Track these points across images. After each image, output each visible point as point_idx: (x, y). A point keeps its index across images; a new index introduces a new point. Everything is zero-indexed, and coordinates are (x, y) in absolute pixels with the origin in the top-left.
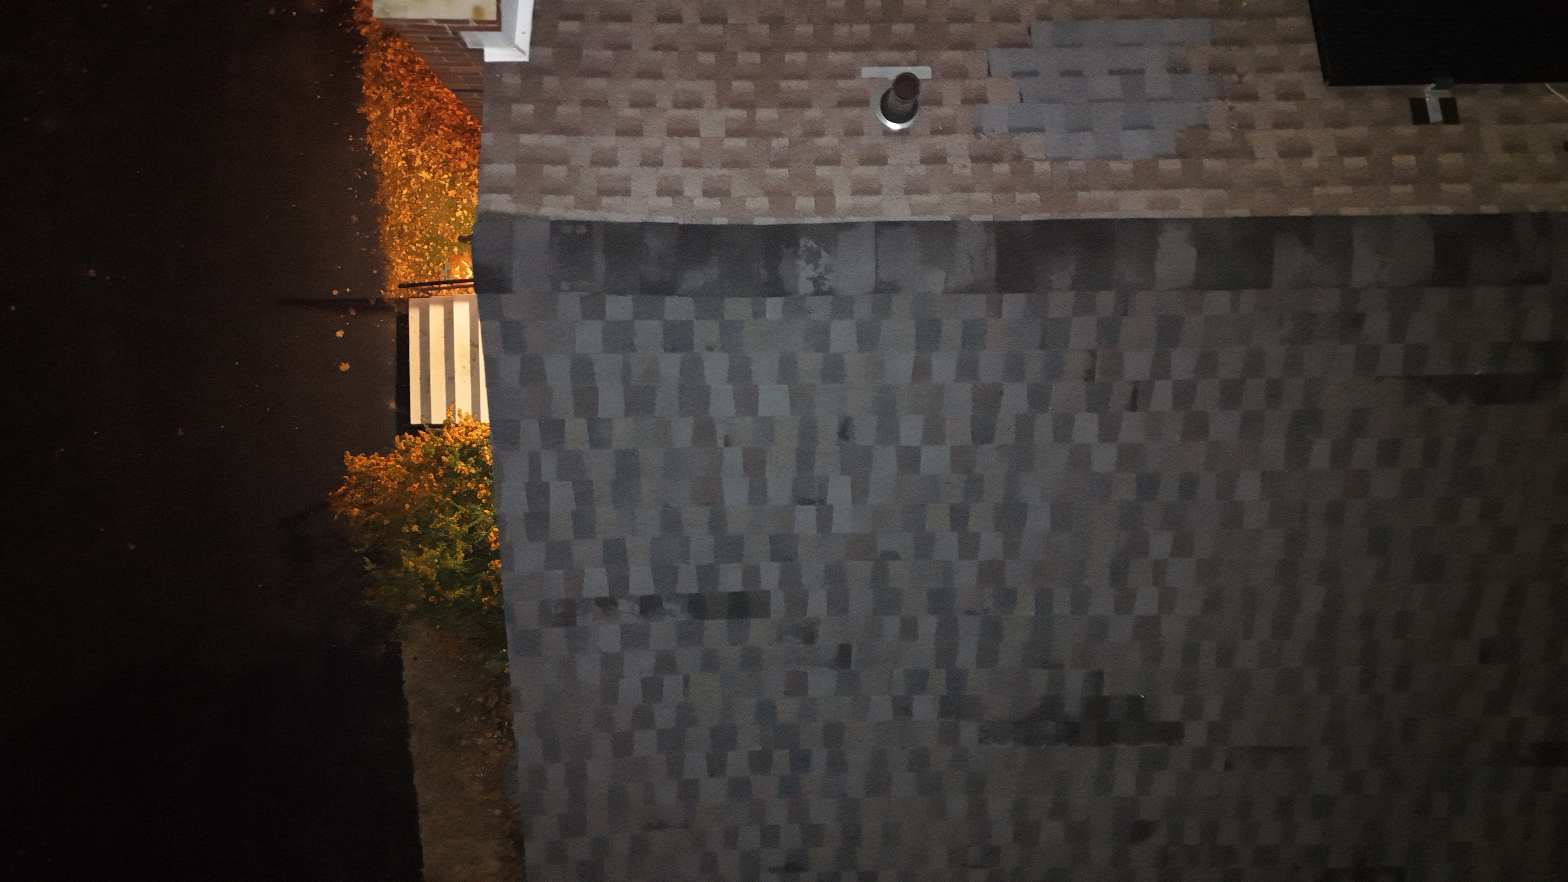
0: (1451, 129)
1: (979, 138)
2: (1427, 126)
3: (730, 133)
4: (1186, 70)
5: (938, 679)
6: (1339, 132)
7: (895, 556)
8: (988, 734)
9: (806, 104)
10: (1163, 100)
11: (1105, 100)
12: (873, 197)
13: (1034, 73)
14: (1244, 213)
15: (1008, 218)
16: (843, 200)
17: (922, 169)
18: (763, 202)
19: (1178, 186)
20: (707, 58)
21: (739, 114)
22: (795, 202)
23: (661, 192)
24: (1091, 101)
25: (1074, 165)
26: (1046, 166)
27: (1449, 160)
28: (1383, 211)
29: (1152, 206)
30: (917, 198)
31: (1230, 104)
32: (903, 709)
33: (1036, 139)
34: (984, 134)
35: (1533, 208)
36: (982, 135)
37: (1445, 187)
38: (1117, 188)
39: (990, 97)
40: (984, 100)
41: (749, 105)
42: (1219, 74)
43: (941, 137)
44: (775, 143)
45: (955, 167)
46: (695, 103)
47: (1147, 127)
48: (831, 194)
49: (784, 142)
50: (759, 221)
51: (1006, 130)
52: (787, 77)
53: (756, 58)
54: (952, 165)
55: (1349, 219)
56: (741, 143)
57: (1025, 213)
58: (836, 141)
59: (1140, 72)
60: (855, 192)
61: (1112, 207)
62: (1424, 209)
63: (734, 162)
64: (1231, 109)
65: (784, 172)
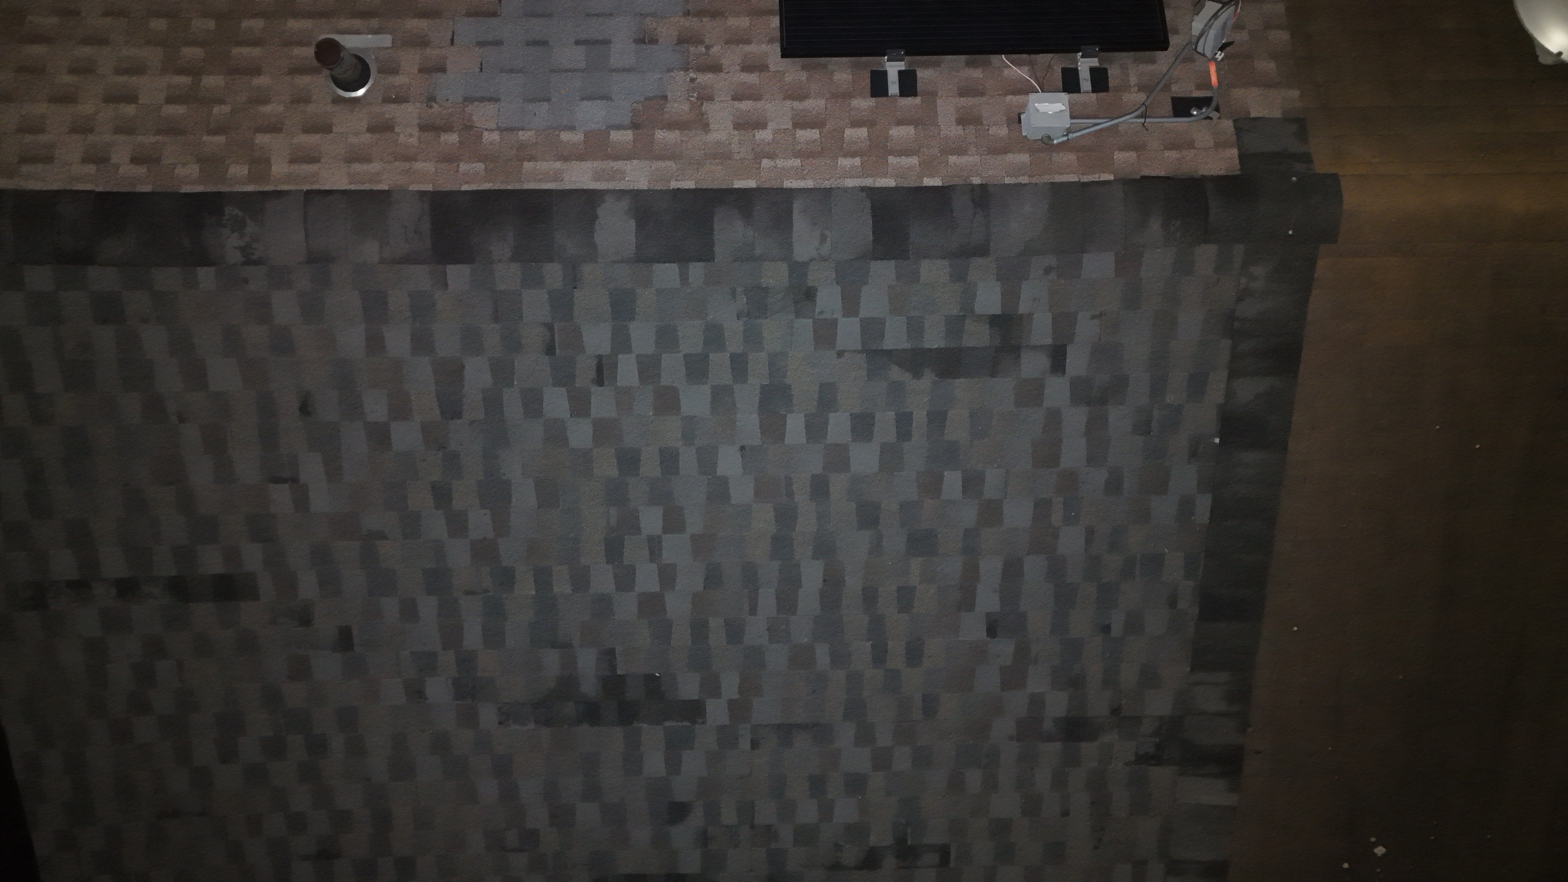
0: (908, 102)
1: (431, 107)
2: (885, 98)
3: (170, 100)
4: (654, 41)
5: (447, 659)
6: (796, 104)
7: (382, 536)
8: (506, 716)
9: (257, 71)
10: (624, 70)
11: (568, 71)
12: (311, 166)
13: (498, 43)
14: (690, 185)
15: (448, 187)
16: (279, 168)
17: (367, 138)
18: (193, 170)
19: (628, 157)
20: (159, 25)
21: (184, 80)
22: (227, 170)
23: (86, 160)
24: (553, 71)
25: (523, 136)
26: (495, 136)
27: (900, 133)
28: (827, 184)
29: (598, 177)
30: (357, 167)
31: (692, 75)
32: (416, 693)
33: (490, 108)
34: (436, 103)
35: (976, 181)
36: (434, 104)
37: (891, 159)
38: (565, 159)
39: (449, 66)
40: (443, 70)
41: (194, 71)
42: (686, 45)
43: (392, 106)
44: (216, 110)
45: (401, 135)
46: (137, 69)
47: (607, 98)
48: (268, 161)
49: (226, 109)
50: (186, 189)
51: (460, 99)
52: (241, 44)
53: (211, 24)
54: (398, 134)
55: (791, 191)
56: (179, 110)
57: (466, 183)
58: (281, 109)
59: (607, 42)
60: (293, 161)
61: (557, 177)
62: (868, 182)
63: (172, 129)
64: (692, 80)
65: (221, 139)
